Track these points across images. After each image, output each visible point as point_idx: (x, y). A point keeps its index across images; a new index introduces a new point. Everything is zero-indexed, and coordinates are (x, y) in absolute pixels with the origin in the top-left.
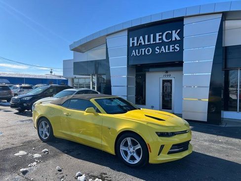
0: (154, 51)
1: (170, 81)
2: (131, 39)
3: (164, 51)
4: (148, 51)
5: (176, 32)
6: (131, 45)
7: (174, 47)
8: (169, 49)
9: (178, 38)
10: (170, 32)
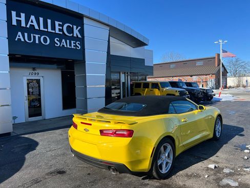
0: (52, 42)
2: (14, 13)
3: (66, 46)
4: (45, 40)
5: (77, 28)
7: (75, 43)
8: (70, 45)
9: (79, 36)
10: (71, 26)
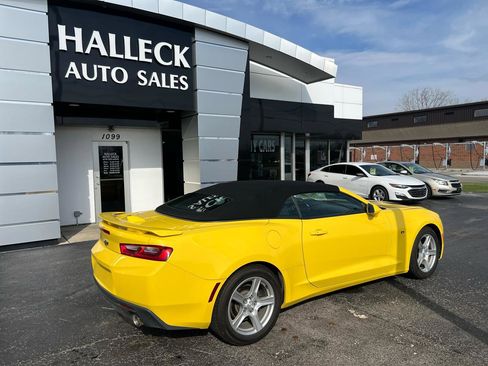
1: (119, 150)
2: (62, 29)
3: (159, 85)
5: (181, 50)
6: (63, 46)
7: (178, 79)
9: (186, 65)
10: (170, 46)
